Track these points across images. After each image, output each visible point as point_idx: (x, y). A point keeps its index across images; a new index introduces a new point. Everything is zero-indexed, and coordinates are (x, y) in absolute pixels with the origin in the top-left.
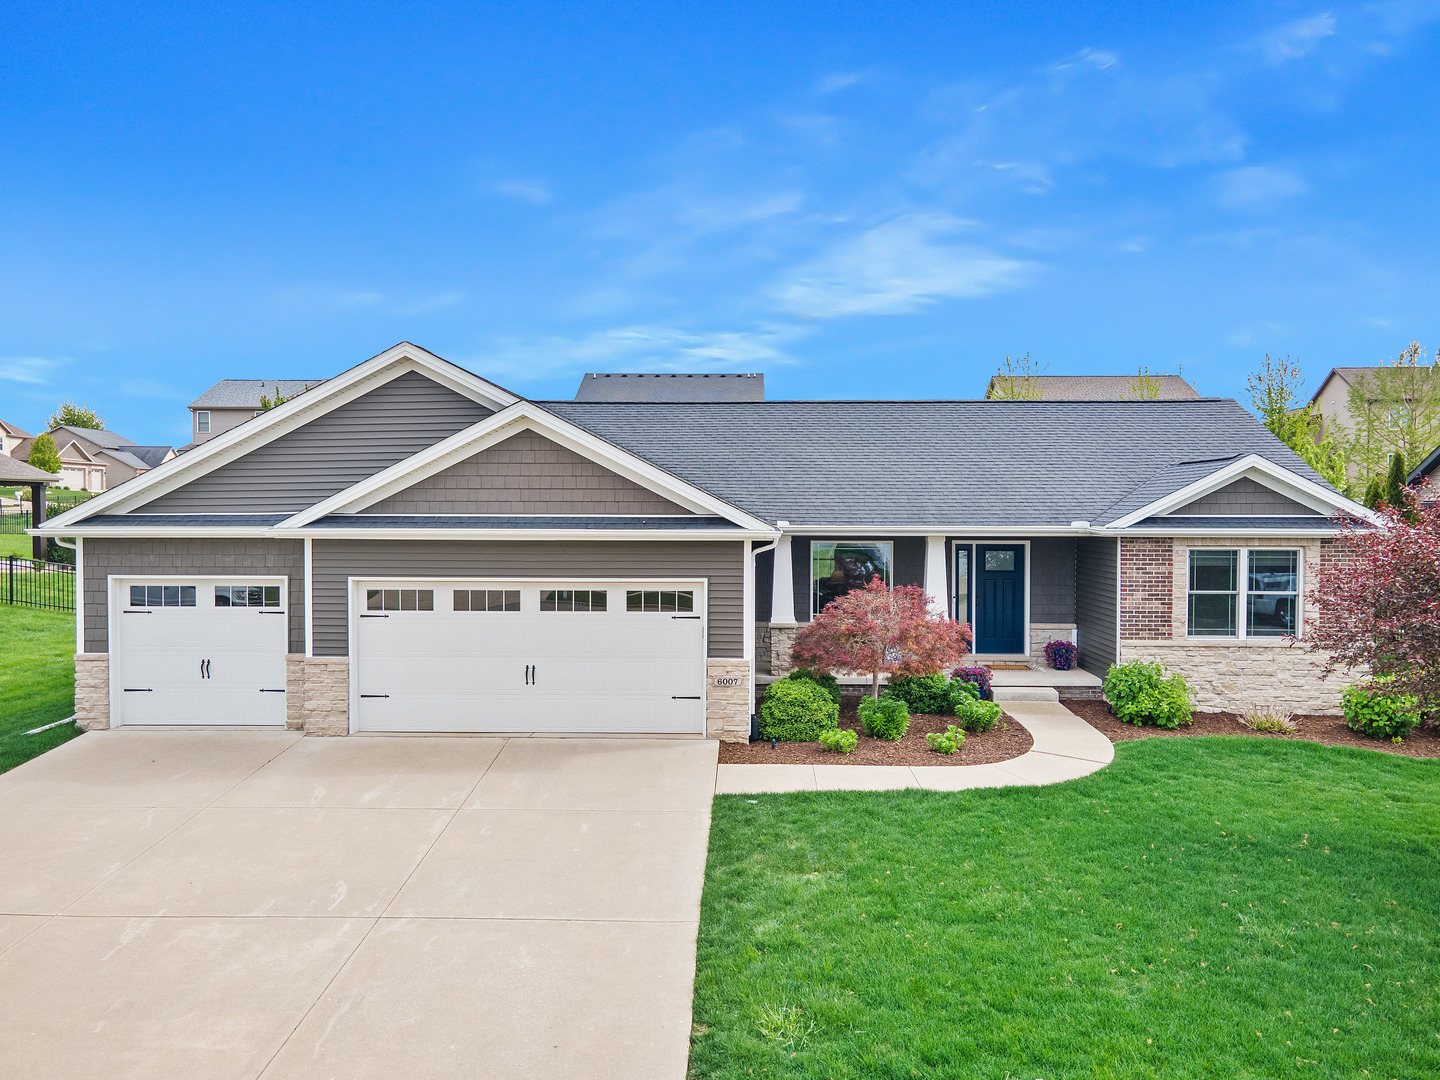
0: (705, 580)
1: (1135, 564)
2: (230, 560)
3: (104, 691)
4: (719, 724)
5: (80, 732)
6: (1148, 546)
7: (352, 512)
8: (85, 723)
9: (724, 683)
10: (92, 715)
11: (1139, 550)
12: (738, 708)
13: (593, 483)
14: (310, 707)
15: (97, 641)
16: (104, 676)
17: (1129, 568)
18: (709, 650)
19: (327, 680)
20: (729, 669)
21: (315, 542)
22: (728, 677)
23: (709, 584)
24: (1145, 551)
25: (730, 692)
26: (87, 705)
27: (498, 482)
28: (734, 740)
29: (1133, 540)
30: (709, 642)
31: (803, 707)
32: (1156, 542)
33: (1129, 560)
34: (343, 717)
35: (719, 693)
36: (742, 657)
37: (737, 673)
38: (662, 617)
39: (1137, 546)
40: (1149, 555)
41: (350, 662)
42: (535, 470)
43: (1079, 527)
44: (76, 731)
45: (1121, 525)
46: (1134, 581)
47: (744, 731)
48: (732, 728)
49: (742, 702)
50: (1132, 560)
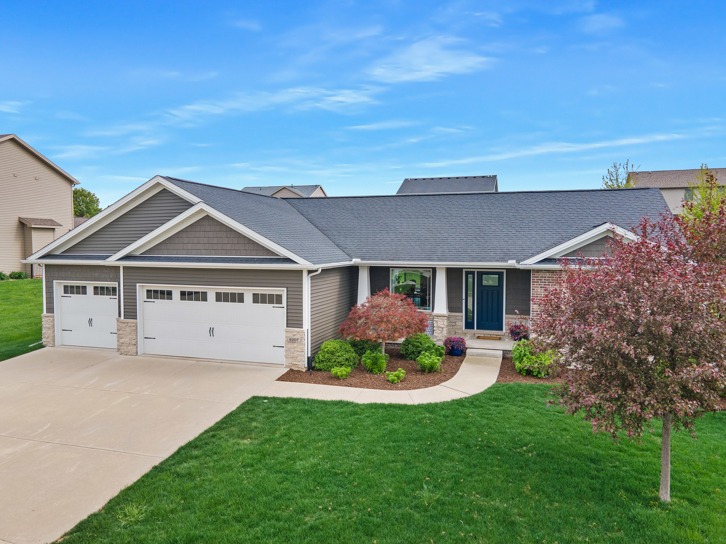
0: (285, 289)
1: (540, 285)
2: (96, 275)
3: (52, 330)
4: (291, 360)
5: (44, 347)
6: (547, 275)
7: (138, 254)
8: (46, 343)
9: (292, 340)
10: (48, 340)
11: (542, 277)
12: (299, 353)
13: (235, 241)
14: (121, 342)
15: (50, 309)
16: (52, 324)
17: (536, 287)
18: (287, 324)
19: (128, 329)
20: (294, 333)
21: (124, 268)
22: (294, 338)
23: (287, 291)
24: (546, 277)
25: (295, 345)
26: (46, 336)
27: (195, 240)
28: (297, 369)
29: (538, 271)
30: (287, 320)
31: (332, 354)
32: (552, 273)
33: (536, 282)
34: (135, 347)
35: (290, 345)
36: (302, 328)
37: (298, 336)
38: (268, 306)
39: (541, 274)
40: (547, 280)
41: (138, 322)
42: (211, 234)
43: (512, 263)
44: (41, 346)
45: (530, 263)
46: (539, 294)
47: (303, 365)
48: (296, 363)
49: (300, 350)
50: (538, 282)
